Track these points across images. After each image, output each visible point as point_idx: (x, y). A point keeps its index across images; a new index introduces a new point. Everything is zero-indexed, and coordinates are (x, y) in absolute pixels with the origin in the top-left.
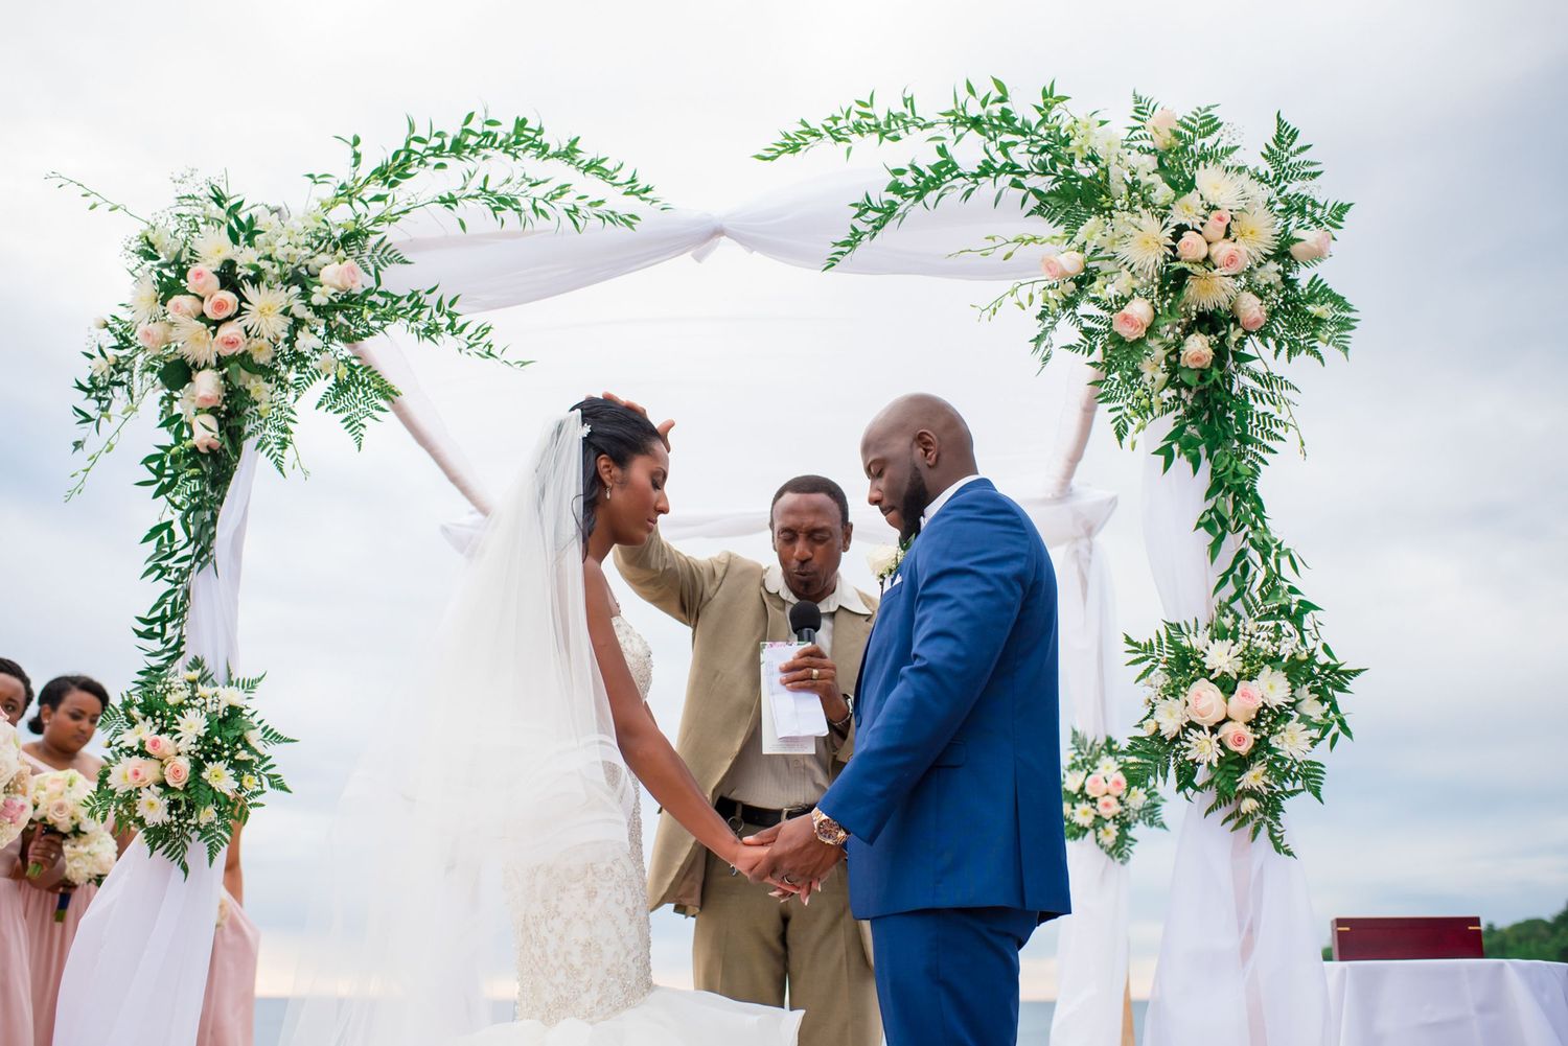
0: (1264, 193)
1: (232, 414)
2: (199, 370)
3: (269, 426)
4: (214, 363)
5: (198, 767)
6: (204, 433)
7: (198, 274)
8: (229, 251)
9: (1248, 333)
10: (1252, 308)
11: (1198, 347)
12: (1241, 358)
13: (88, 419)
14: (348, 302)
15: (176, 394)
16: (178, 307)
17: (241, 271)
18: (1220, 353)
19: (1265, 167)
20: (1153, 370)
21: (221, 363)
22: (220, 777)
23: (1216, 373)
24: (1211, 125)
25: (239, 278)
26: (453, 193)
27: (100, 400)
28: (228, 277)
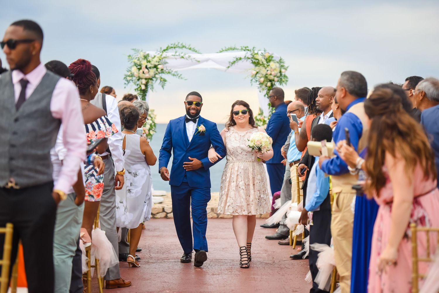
0: (278, 65)
1: (146, 85)
2: (142, 79)
5: (149, 131)
6: (143, 87)
7: (143, 67)
8: (146, 64)
9: (275, 81)
10: (276, 79)
11: (269, 84)
12: (275, 84)
14: (162, 70)
15: (138, 81)
16: (141, 72)
17: (148, 66)
18: (272, 84)
19: (279, 62)
20: (264, 86)
21: (146, 79)
22: (151, 132)
23: (271, 87)
24: (272, 57)
28: (146, 67)
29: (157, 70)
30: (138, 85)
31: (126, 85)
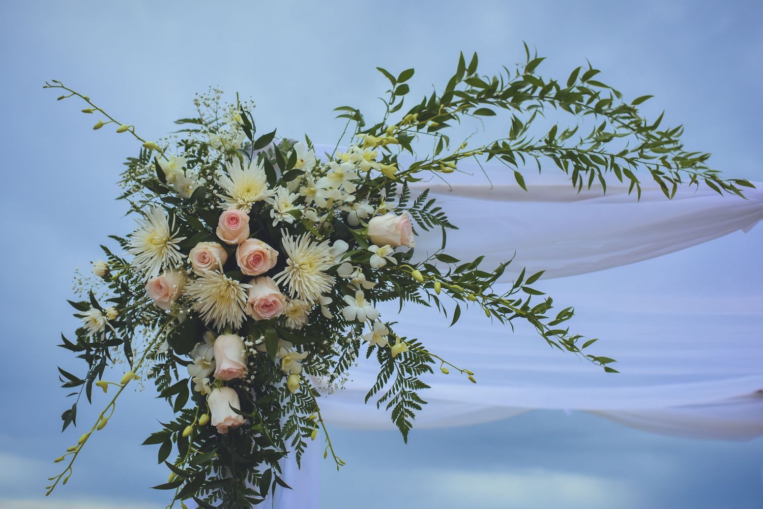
1: (255, 392)
2: (217, 333)
3: (296, 404)
4: (238, 325)
7: (232, 219)
8: (262, 191)
13: (75, 382)
15: (183, 357)
16: (204, 258)
17: (278, 216)
21: (248, 329)
25: (275, 224)
26: (508, 142)
27: (89, 359)
28: (261, 222)
29: (360, 259)
30: (182, 387)
31: (81, 389)
